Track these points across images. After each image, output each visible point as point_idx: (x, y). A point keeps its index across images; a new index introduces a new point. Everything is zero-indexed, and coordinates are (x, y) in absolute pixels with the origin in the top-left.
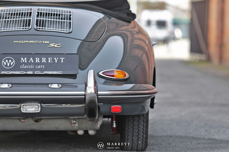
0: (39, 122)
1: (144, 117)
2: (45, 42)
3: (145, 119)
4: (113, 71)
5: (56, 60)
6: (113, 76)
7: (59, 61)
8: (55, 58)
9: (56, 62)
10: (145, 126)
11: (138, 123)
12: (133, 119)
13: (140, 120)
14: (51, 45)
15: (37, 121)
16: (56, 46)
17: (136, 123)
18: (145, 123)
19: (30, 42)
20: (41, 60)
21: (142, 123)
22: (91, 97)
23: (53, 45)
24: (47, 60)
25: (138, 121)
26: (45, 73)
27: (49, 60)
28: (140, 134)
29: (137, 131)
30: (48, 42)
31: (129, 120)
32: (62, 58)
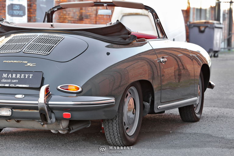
0: (20, 123)
1: (116, 120)
2: (25, 62)
3: (117, 122)
4: (68, 85)
5: (27, 76)
6: (67, 89)
7: (29, 76)
8: (26, 75)
9: (26, 77)
10: (118, 127)
11: (112, 125)
12: (108, 122)
13: (113, 122)
14: (28, 64)
15: (18, 121)
16: (31, 65)
17: (110, 124)
18: (117, 125)
19: (15, 61)
20: (16, 76)
21: (115, 125)
22: (41, 106)
23: (30, 65)
24: (20, 76)
25: (112, 123)
26: (17, 85)
27: (22, 76)
28: (115, 133)
29: (112, 131)
30: (26, 62)
31: (105, 123)
32: (31, 75)
